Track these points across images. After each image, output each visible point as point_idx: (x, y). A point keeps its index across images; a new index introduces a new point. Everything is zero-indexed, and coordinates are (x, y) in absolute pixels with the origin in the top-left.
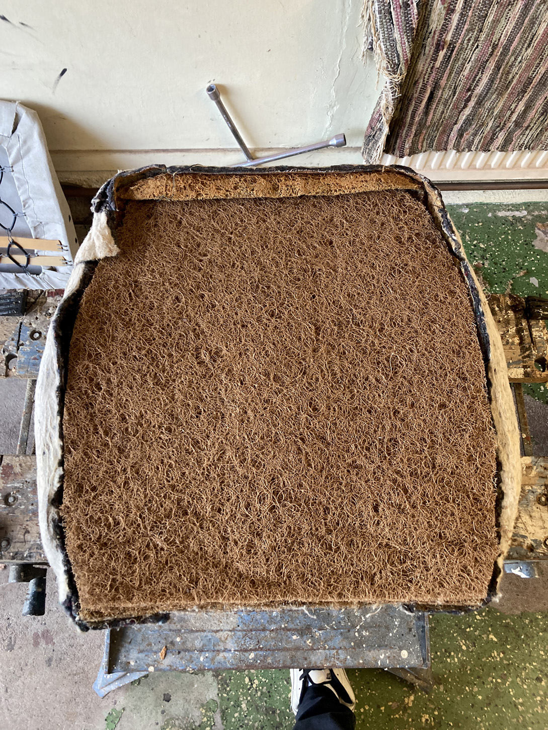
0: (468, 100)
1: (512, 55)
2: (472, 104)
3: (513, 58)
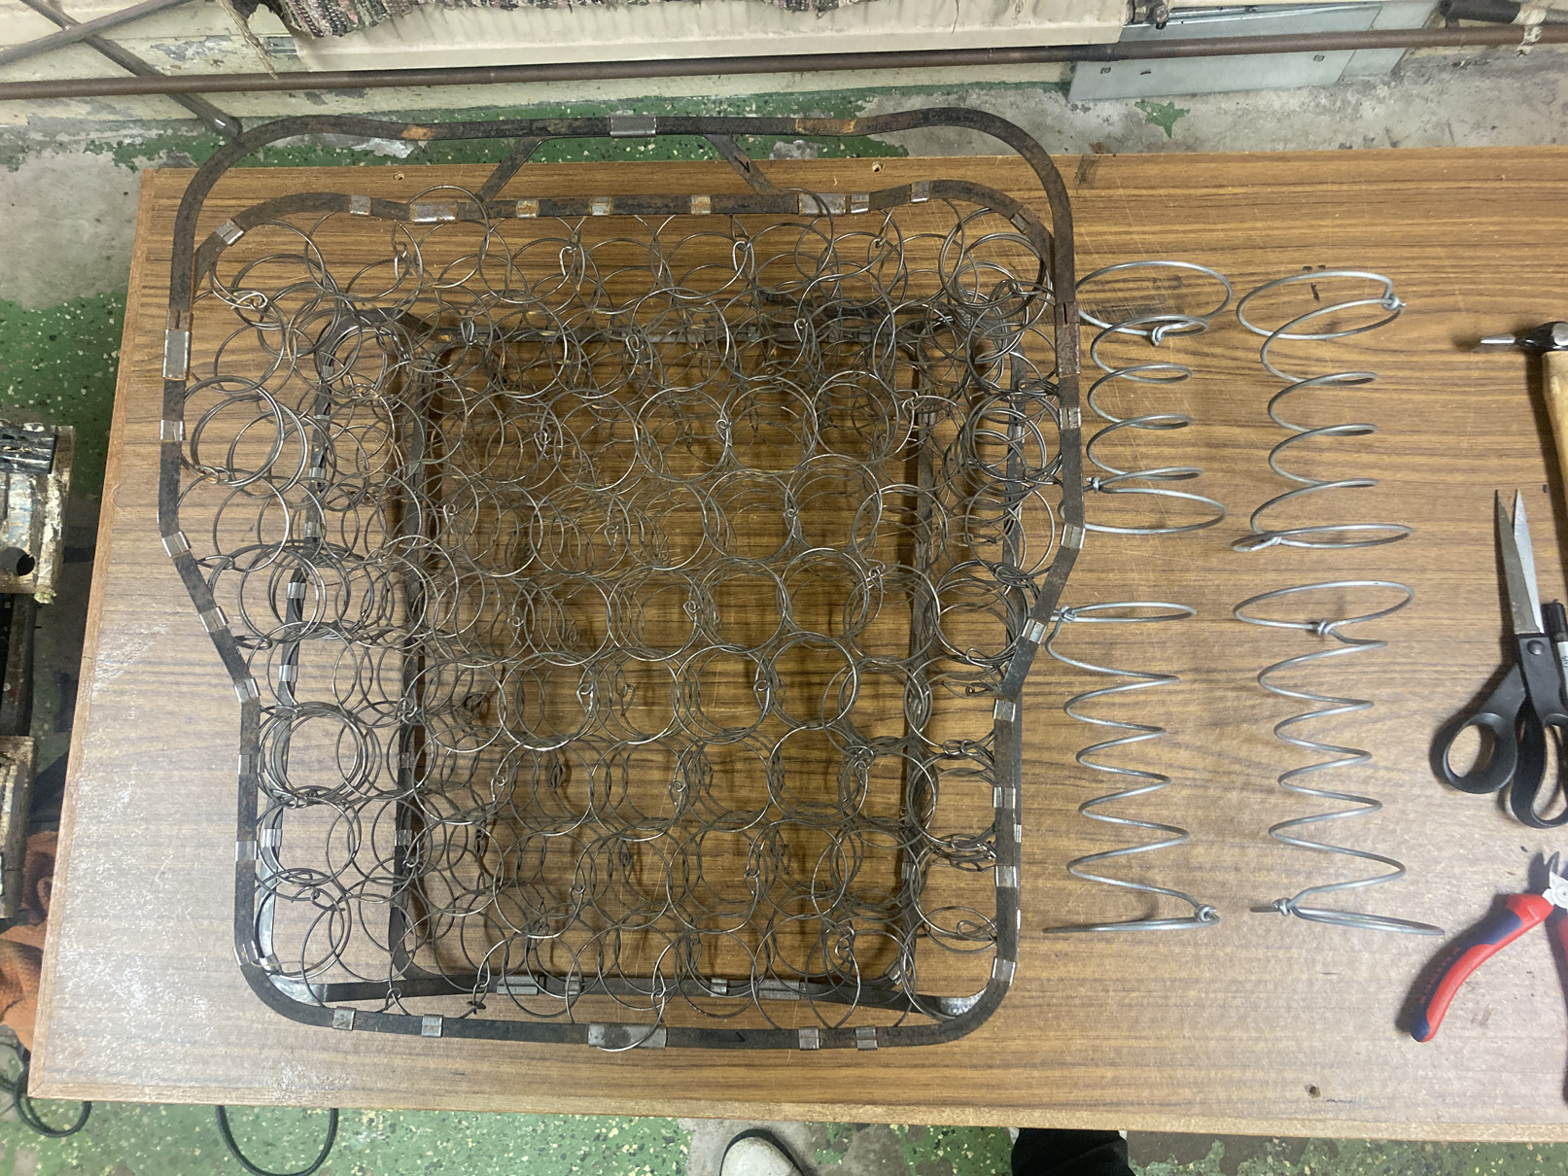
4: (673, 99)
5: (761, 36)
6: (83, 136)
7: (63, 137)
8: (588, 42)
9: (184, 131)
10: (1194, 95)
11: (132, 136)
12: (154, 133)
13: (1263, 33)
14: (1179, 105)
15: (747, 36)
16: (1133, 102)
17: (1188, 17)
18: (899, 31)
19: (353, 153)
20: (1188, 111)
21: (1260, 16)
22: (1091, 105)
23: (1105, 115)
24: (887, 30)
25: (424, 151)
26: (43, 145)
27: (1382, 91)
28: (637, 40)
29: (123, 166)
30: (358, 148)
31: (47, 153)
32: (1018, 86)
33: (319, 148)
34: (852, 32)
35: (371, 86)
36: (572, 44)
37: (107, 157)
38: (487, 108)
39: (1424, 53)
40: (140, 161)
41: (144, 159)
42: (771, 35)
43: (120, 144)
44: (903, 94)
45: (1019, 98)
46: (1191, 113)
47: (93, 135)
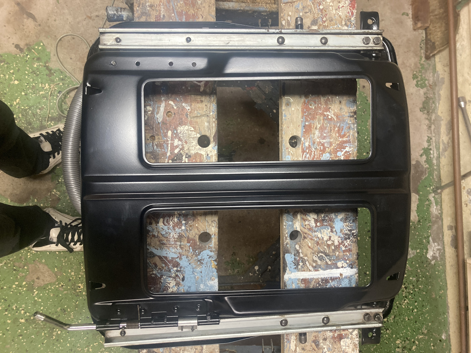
6: (434, 135)
7: (433, 127)
9: (436, 173)
11: (434, 153)
12: (435, 162)
19: (428, 237)
25: (430, 264)
26: (430, 120)
29: (422, 151)
30: (430, 239)
31: (427, 122)
33: (430, 224)
37: (426, 145)
38: (447, 286)
40: (424, 157)
41: (425, 159)
43: (431, 149)
47: (434, 138)
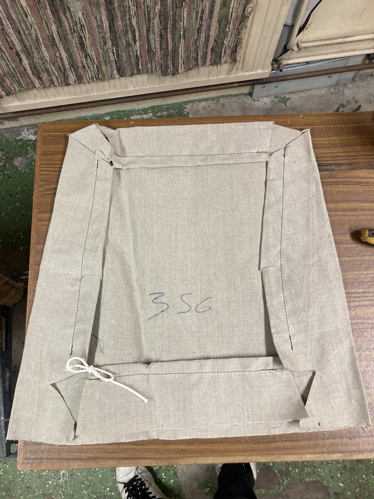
0: (18, 55)
1: (20, 23)
2: (23, 56)
3: (22, 24)
4: (123, 111)
5: (153, 86)
8: (95, 94)
10: (292, 93)
13: (313, 70)
14: (287, 96)
15: (148, 87)
16: (273, 97)
17: (288, 68)
18: (198, 80)
20: (291, 98)
21: (311, 65)
22: (260, 99)
23: (264, 102)
24: (194, 80)
27: (350, 86)
28: (112, 91)
32: (236, 95)
34: (183, 82)
35: (20, 116)
36: (90, 95)
39: (362, 72)
42: (156, 85)
44: (199, 102)
45: (236, 99)
46: (292, 98)
